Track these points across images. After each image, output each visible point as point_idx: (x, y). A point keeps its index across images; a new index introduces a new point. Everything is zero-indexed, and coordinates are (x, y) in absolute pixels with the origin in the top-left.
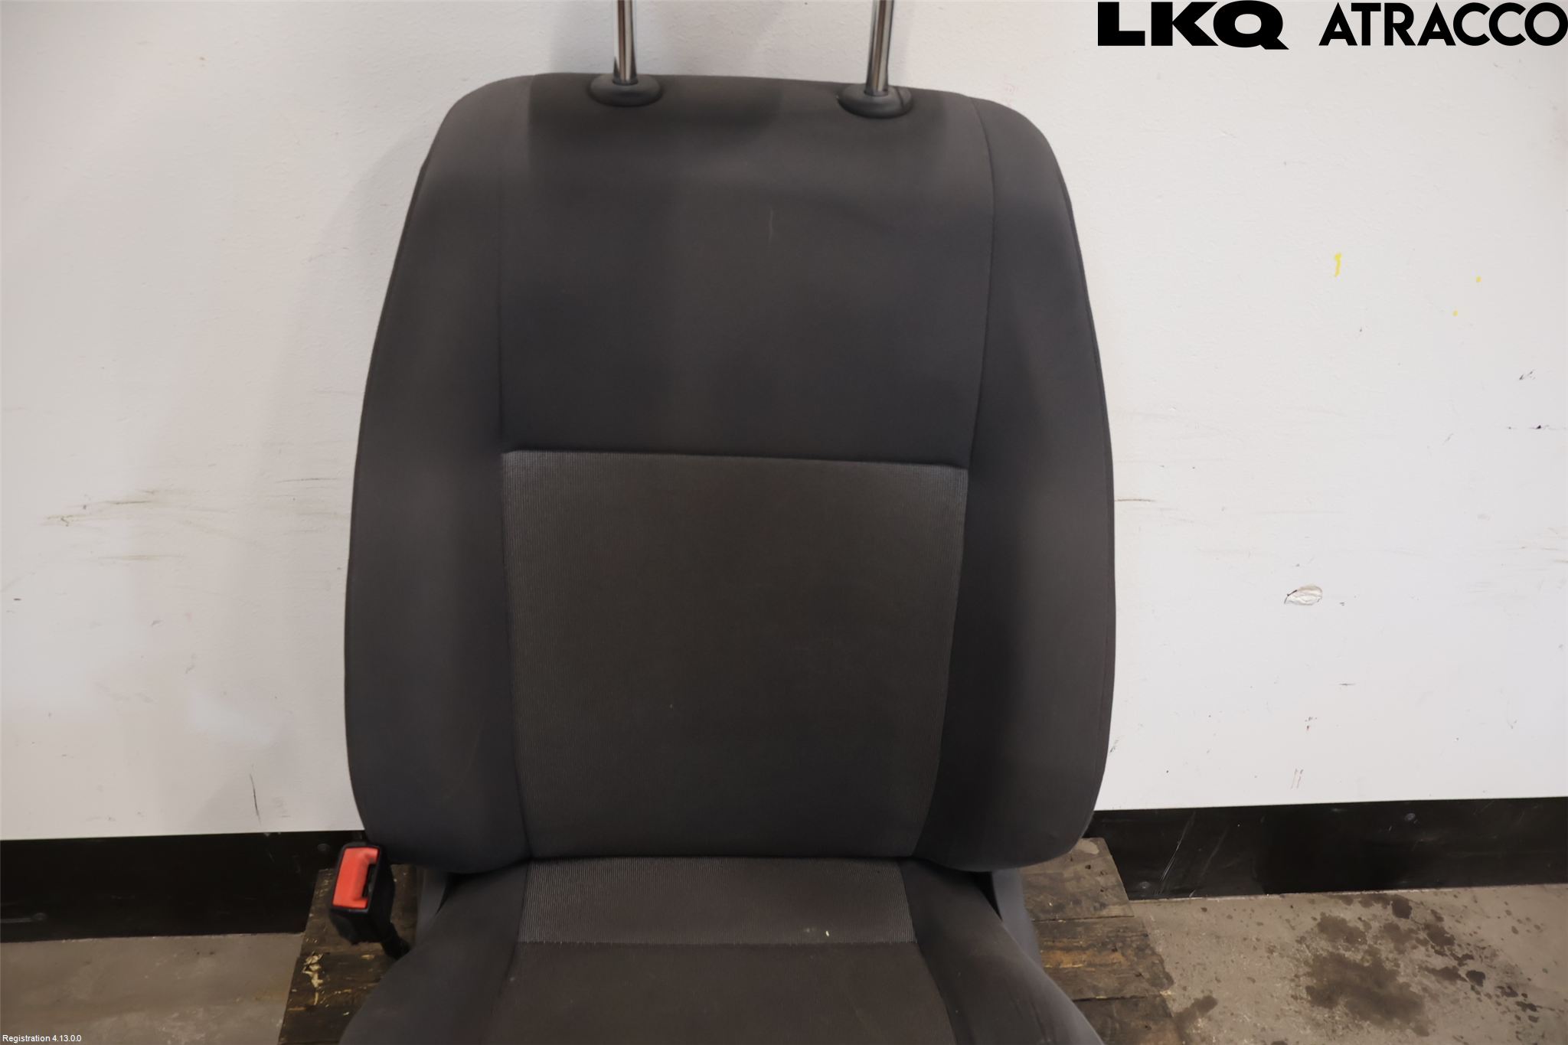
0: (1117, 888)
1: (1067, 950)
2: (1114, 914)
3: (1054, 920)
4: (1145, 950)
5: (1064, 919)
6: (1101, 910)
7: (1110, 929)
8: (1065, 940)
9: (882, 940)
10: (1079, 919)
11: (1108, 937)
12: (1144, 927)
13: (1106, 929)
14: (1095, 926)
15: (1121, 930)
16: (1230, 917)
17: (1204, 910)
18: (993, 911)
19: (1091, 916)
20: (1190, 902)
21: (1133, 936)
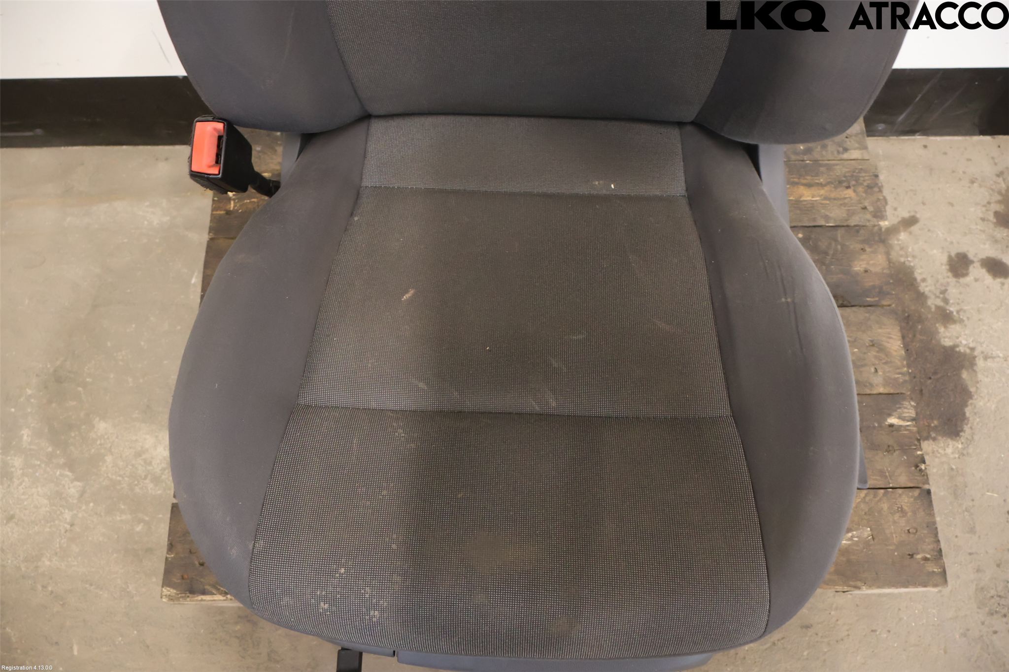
0: (860, 136)
1: (809, 186)
2: (853, 157)
3: (802, 161)
4: (874, 186)
5: (810, 161)
6: (843, 153)
7: (847, 170)
8: (809, 178)
9: (658, 193)
10: (823, 160)
11: (845, 177)
12: (876, 169)
13: (845, 170)
14: (835, 167)
15: (857, 171)
16: (945, 153)
17: (925, 147)
18: (756, 173)
19: (833, 158)
20: (914, 140)
21: (865, 176)
